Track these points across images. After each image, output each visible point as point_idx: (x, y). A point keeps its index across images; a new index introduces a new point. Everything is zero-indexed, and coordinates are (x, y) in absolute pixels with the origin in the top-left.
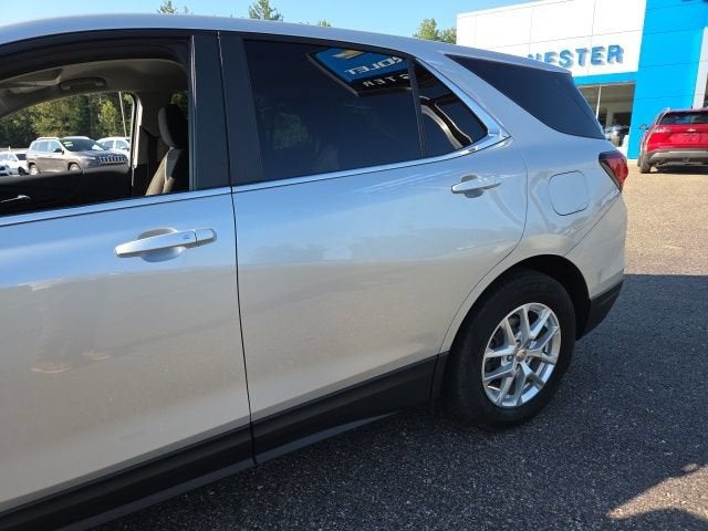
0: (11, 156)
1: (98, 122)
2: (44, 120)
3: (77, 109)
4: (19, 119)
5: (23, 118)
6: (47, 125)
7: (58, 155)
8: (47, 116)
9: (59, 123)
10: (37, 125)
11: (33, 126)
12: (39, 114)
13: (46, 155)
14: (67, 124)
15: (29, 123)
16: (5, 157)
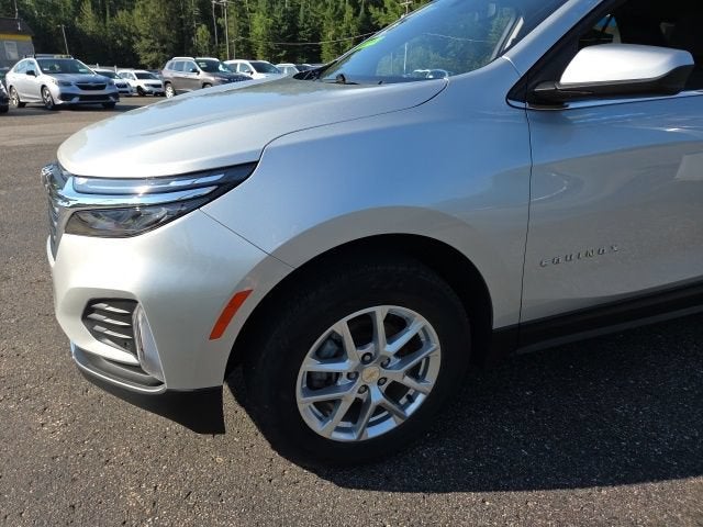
0: (131, 75)
1: (192, 45)
2: (144, 41)
3: (174, 32)
4: (121, 39)
5: (125, 38)
6: (146, 47)
7: (194, 76)
8: (147, 38)
9: (158, 44)
10: (137, 46)
11: (134, 47)
12: (140, 34)
13: (182, 75)
14: (165, 46)
15: (131, 43)
16: (125, 75)
